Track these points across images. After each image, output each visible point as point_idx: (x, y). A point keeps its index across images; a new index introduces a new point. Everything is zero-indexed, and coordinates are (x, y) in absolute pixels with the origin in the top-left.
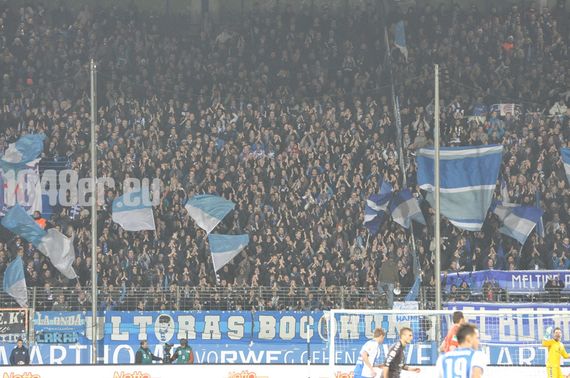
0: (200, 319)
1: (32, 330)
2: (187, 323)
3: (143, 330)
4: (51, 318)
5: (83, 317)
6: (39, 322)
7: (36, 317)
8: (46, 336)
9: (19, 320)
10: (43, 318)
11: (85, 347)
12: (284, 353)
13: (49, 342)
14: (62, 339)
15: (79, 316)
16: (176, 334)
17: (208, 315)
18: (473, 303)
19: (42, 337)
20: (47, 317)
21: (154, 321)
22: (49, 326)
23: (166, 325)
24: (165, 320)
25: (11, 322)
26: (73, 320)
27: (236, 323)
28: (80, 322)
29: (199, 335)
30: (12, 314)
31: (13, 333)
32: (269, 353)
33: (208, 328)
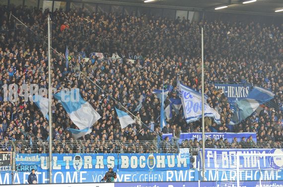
0: (94, 158)
1: (14, 164)
2: (88, 160)
3: (68, 164)
4: (24, 157)
5: (39, 157)
6: (17, 160)
7: (16, 157)
8: (21, 167)
9: (8, 159)
10: (20, 157)
11: (40, 173)
12: (132, 175)
13: (23, 171)
14: (29, 169)
15: (37, 156)
16: (83, 166)
17: (98, 155)
18: (212, 149)
19: (19, 168)
20: (21, 157)
21: (73, 159)
22: (23, 162)
23: (78, 161)
24: (78, 158)
25: (4, 160)
26: (35, 158)
27: (111, 160)
28: (38, 160)
29: (94, 166)
30: (4, 155)
31: (5, 165)
32: (126, 175)
33: (98, 162)
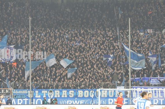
0: (61, 91)
1: (12, 95)
2: (57, 93)
3: (44, 95)
4: (18, 91)
5: (27, 91)
6: (14, 92)
7: (14, 91)
8: (17, 96)
9: (9, 92)
10: (16, 91)
11: (28, 99)
12: (85, 101)
13: (17, 98)
14: (21, 97)
15: (26, 90)
16: (54, 96)
17: (63, 90)
18: (140, 87)
20: (17, 91)
21: (48, 92)
22: (17, 94)
23: (51, 93)
24: (51, 92)
25: (6, 92)
26: (25, 92)
27: (72, 93)
28: (26, 92)
29: (61, 96)
30: (7, 90)
31: (7, 95)
32: (81, 101)
33: (63, 94)
